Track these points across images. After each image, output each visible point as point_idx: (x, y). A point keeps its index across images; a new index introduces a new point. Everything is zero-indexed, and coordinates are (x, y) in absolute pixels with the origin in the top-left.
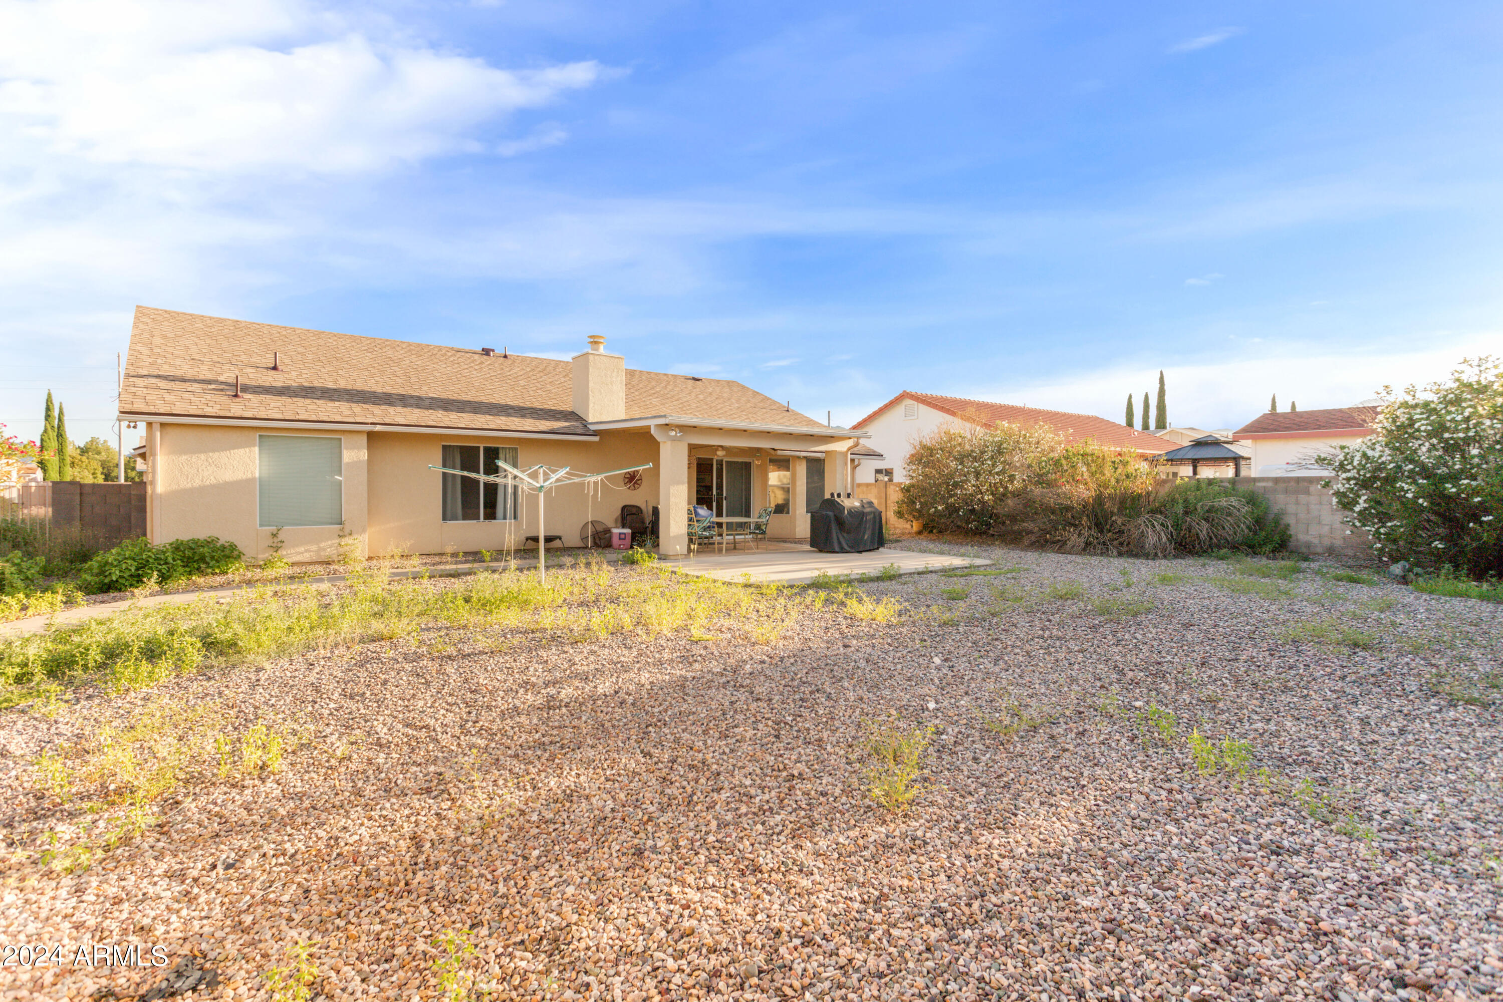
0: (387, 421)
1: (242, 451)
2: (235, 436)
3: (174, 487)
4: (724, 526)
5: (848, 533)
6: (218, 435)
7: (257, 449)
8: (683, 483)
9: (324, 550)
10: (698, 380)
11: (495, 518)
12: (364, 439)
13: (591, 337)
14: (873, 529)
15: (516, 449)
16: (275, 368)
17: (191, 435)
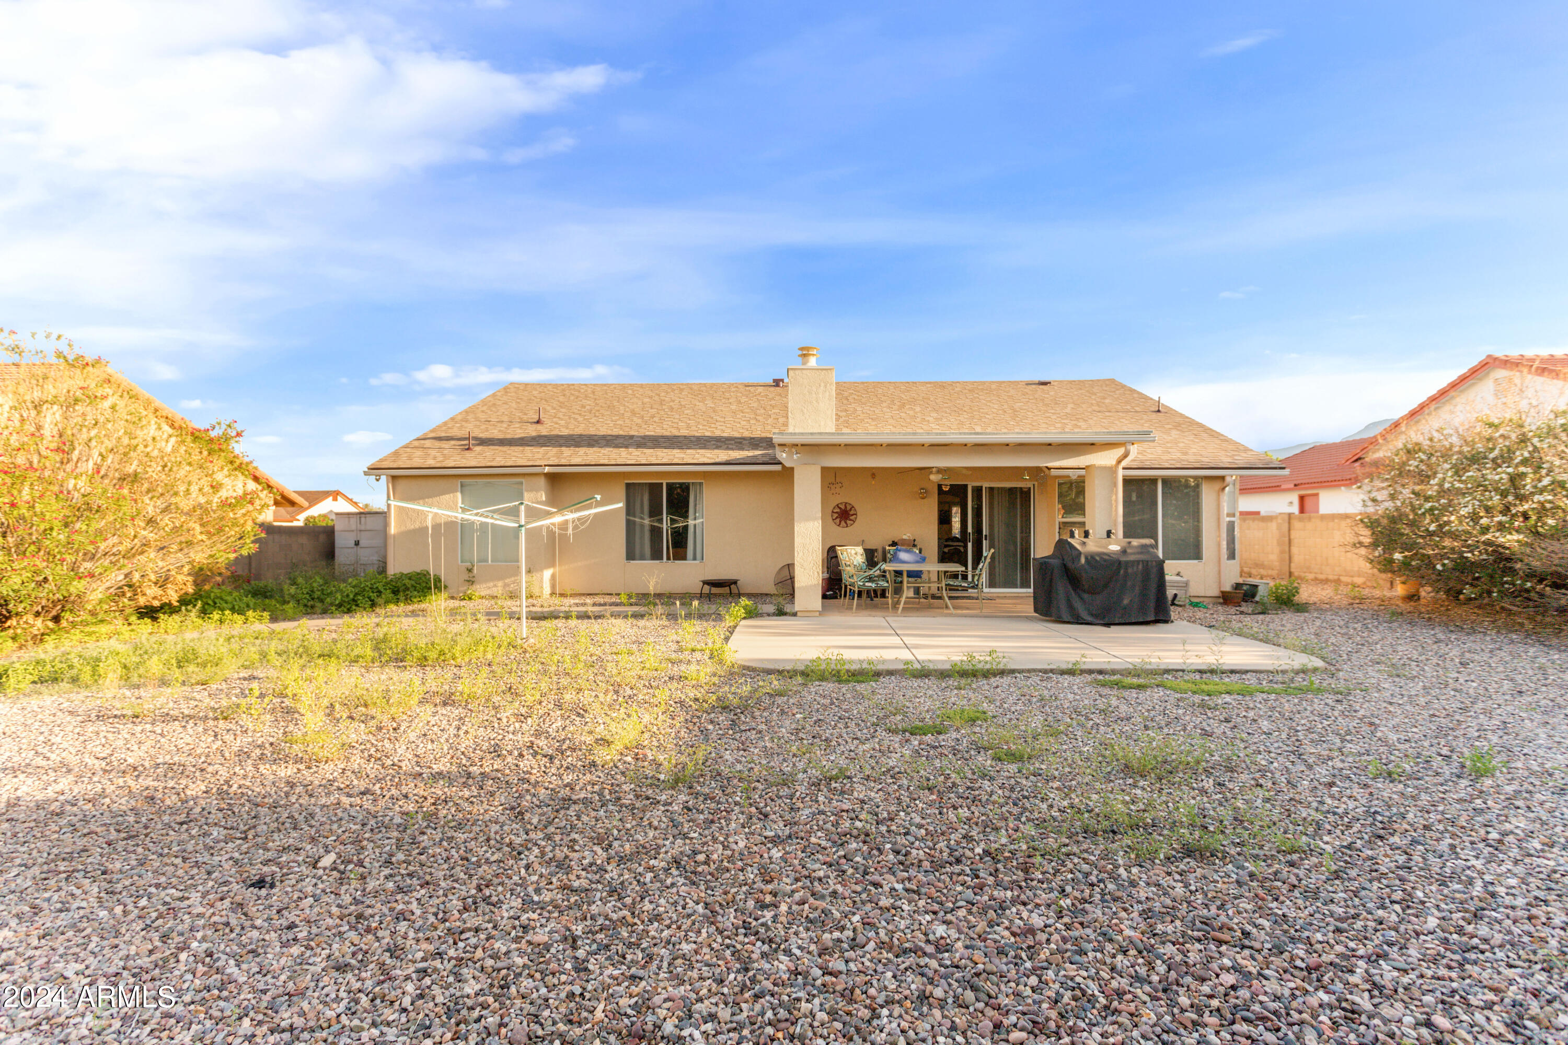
0: (563, 462)
1: (447, 496)
2: (442, 483)
3: (403, 529)
4: (905, 575)
5: (1092, 592)
6: (431, 483)
7: (459, 495)
8: (815, 519)
9: (509, 585)
10: (1045, 384)
11: (684, 558)
12: (542, 481)
13: (802, 349)
14: (1145, 588)
15: (701, 484)
16: (538, 422)
17: (414, 484)
